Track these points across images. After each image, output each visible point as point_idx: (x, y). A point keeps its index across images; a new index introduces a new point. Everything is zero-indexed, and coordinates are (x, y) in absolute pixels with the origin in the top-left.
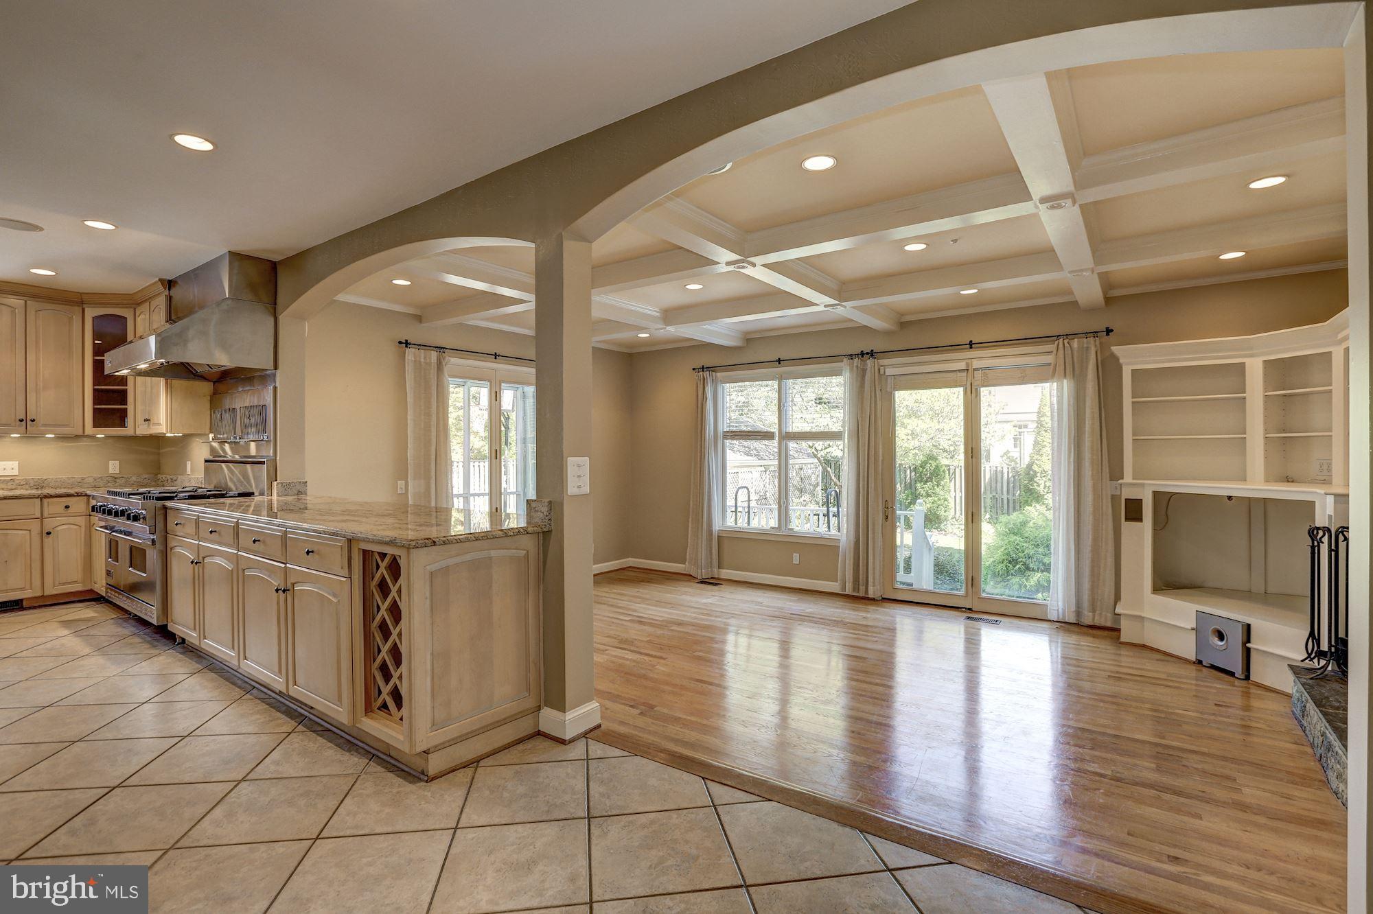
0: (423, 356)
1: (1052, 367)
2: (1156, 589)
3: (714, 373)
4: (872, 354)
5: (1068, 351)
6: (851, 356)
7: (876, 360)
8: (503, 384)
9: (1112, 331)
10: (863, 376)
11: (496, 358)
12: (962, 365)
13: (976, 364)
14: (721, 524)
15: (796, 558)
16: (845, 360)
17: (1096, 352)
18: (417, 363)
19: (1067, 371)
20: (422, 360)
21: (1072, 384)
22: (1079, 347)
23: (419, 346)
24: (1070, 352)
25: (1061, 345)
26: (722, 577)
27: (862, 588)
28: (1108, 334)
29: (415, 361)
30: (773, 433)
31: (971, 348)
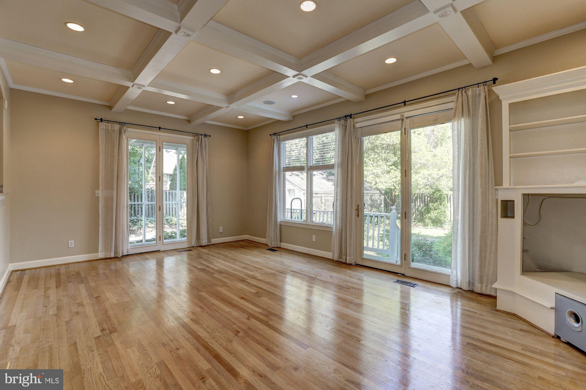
0: (110, 126)
1: (453, 111)
2: (526, 270)
3: (278, 136)
4: (350, 116)
5: (465, 98)
6: (339, 119)
7: (352, 119)
8: (164, 143)
9: (497, 79)
10: (346, 129)
11: (160, 130)
12: (398, 117)
13: (406, 115)
14: (282, 218)
15: (314, 238)
16: (336, 121)
17: (485, 96)
18: (107, 130)
19: (464, 112)
20: (110, 128)
21: (468, 121)
22: (472, 94)
23: (108, 121)
24: (466, 98)
25: (460, 94)
26: (282, 247)
27: (344, 257)
28: (494, 83)
29: (106, 129)
30: (304, 167)
31: (405, 105)
